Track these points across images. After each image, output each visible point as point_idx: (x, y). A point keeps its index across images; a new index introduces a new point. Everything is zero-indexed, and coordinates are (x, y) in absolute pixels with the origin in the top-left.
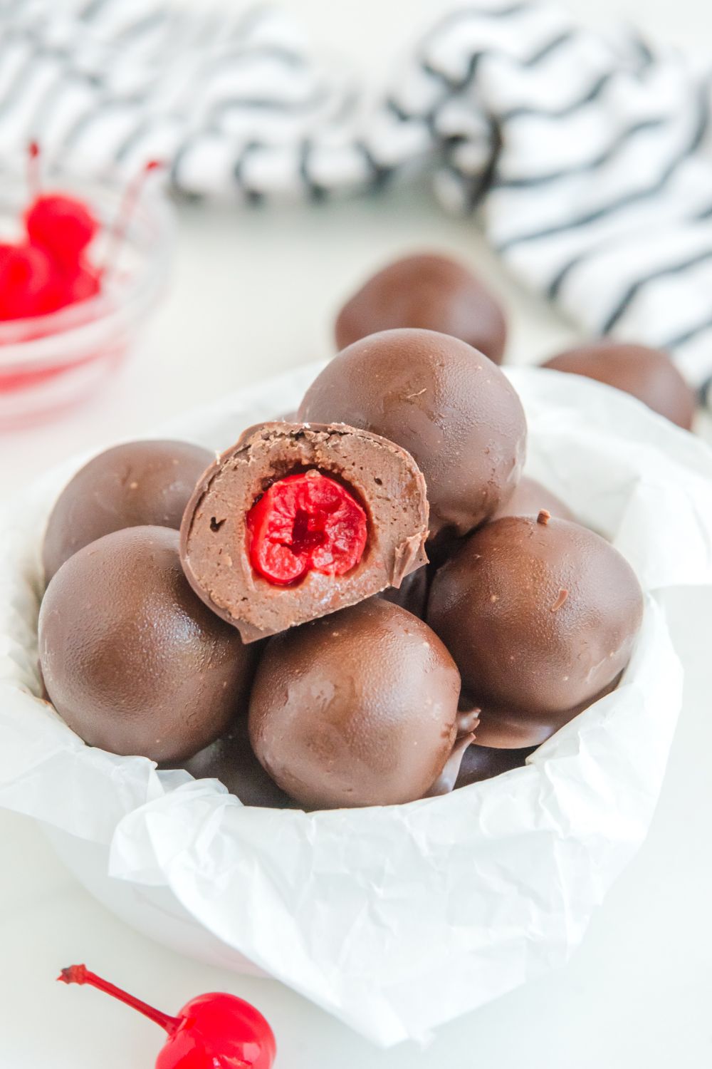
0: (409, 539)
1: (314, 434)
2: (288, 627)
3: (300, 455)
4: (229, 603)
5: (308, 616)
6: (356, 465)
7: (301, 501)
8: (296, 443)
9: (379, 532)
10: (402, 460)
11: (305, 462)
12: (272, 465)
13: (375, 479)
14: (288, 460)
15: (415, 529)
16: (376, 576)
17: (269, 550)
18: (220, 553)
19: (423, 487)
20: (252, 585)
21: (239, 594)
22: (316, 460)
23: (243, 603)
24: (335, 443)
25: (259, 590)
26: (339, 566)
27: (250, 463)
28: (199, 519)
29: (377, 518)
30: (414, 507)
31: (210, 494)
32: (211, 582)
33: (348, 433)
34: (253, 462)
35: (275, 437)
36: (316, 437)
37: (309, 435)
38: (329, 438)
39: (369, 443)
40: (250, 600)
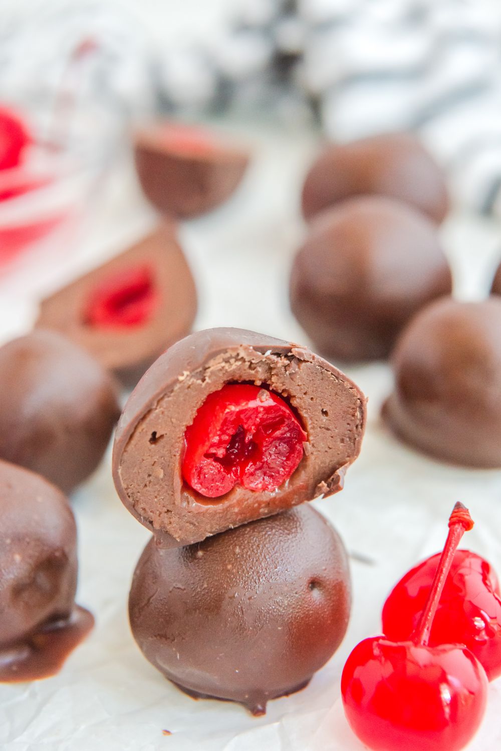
1: (275, 358)
2: (204, 538)
3: (255, 378)
4: (153, 514)
6: (307, 395)
11: (258, 383)
12: (225, 383)
13: (323, 410)
18: (153, 465)
21: (164, 506)
22: (269, 382)
23: (166, 515)
24: (293, 371)
27: (204, 384)
28: (140, 433)
31: (157, 411)
33: (308, 361)
34: (208, 383)
35: (237, 360)
36: (276, 363)
37: (269, 359)
38: (288, 364)
39: (327, 374)
40: (173, 512)
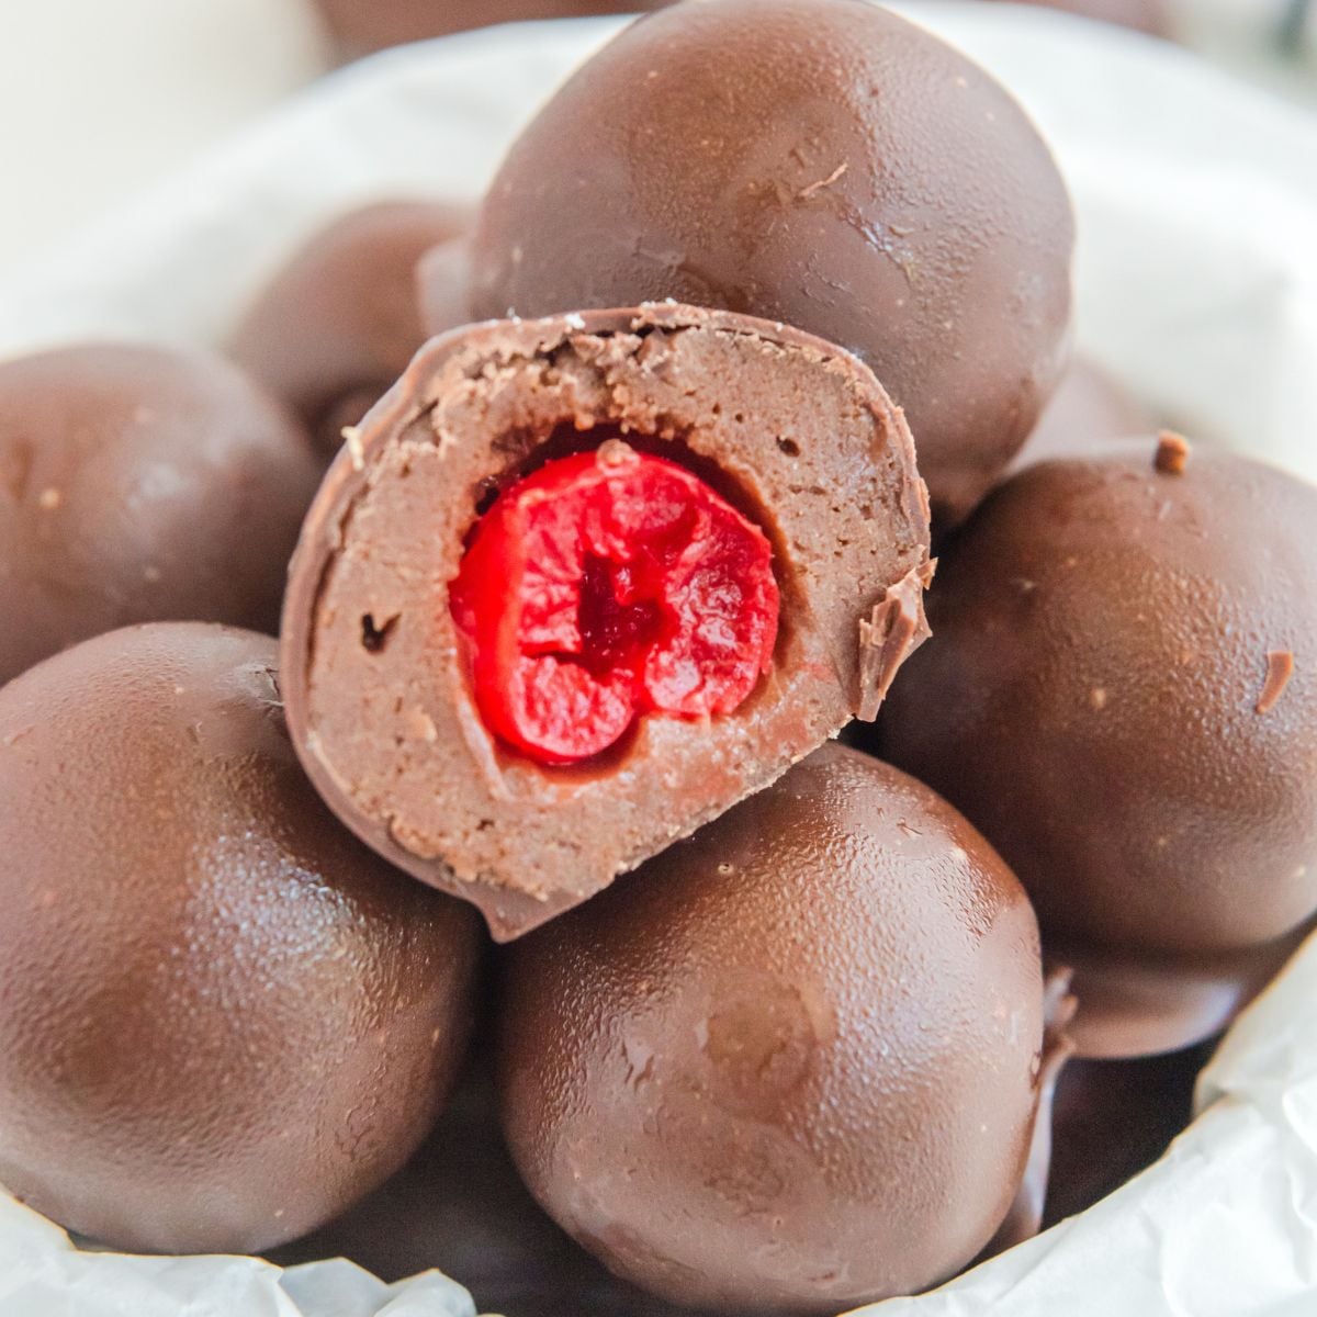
0: (894, 591)
1: (599, 342)
2: (611, 877)
3: (570, 406)
4: (447, 843)
5: (655, 839)
6: (724, 413)
7: (594, 531)
8: (553, 374)
9: (808, 583)
10: (844, 380)
11: (585, 421)
12: (499, 445)
13: (778, 439)
14: (538, 424)
15: (900, 559)
16: (814, 702)
17: (529, 679)
18: (398, 709)
19: (904, 442)
20: (501, 782)
21: (468, 813)
22: (613, 413)
23: (481, 836)
24: (660, 359)
25: (519, 794)
26: (721, 691)
27: (442, 452)
28: (329, 626)
29: (798, 546)
30: (891, 502)
31: (348, 554)
32: (388, 793)
33: (687, 327)
34: (450, 448)
35: (499, 367)
36: (606, 352)
37: (586, 346)
38: (640, 348)
39: (749, 344)
40: (499, 824)
